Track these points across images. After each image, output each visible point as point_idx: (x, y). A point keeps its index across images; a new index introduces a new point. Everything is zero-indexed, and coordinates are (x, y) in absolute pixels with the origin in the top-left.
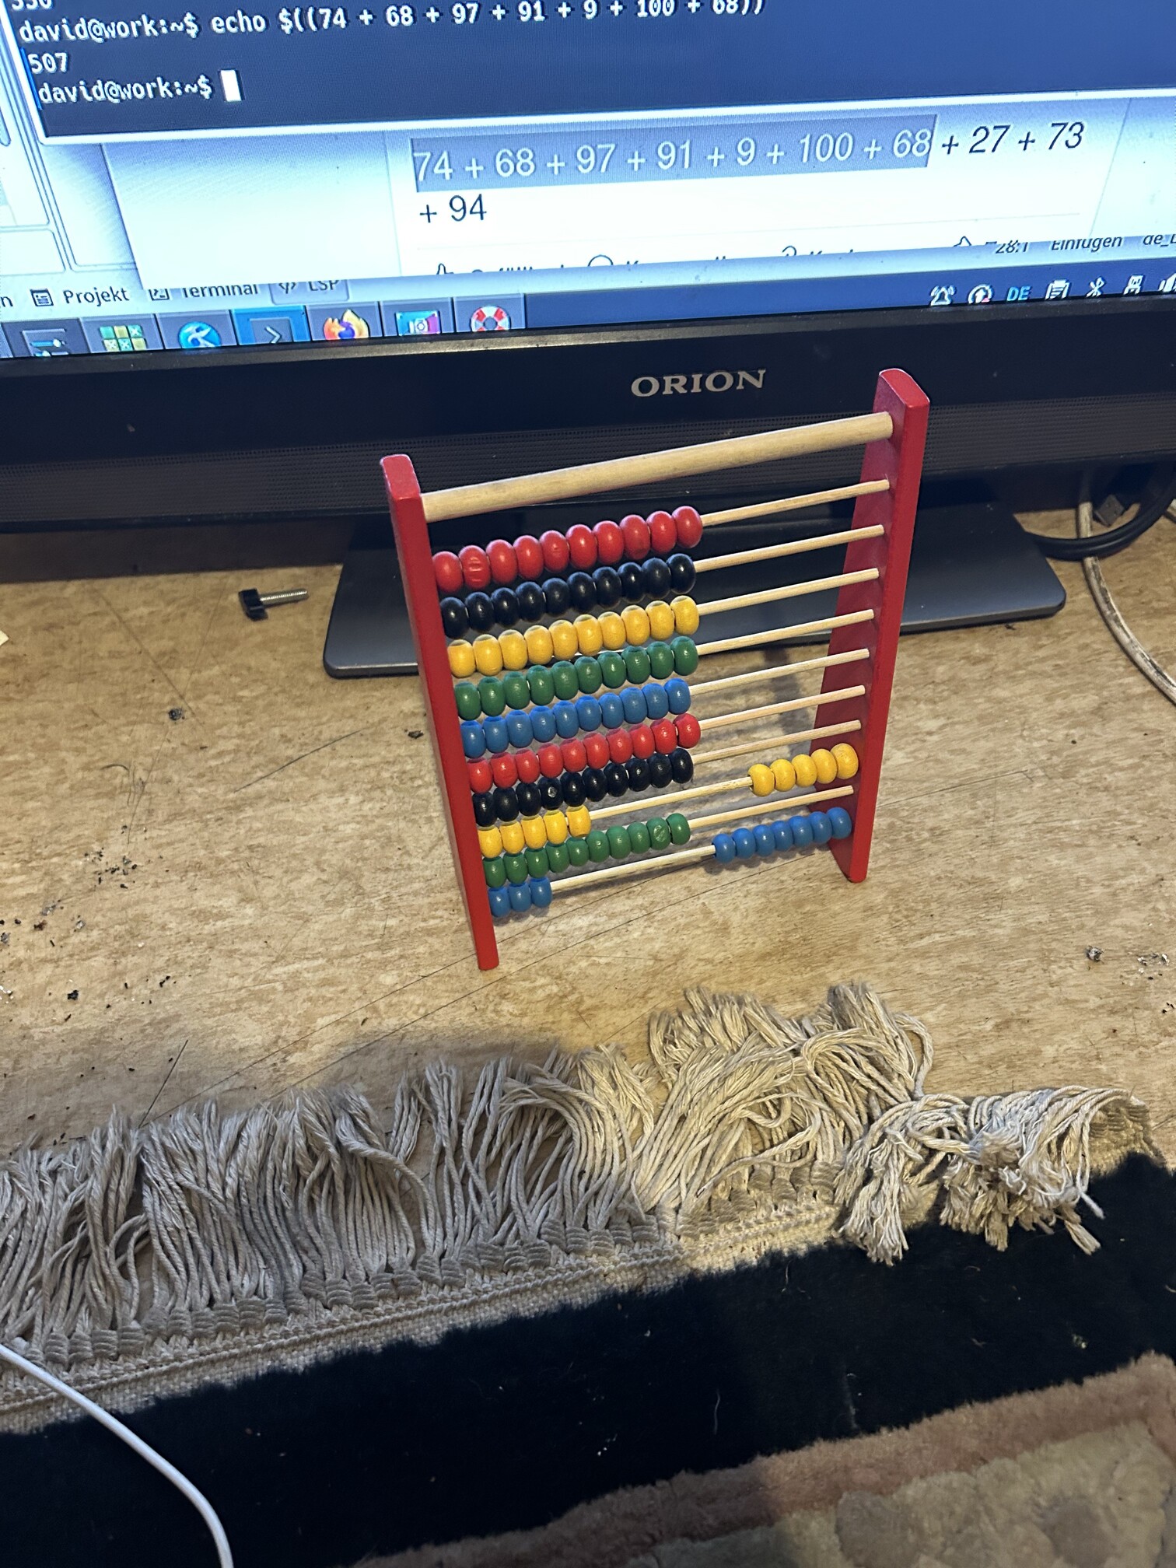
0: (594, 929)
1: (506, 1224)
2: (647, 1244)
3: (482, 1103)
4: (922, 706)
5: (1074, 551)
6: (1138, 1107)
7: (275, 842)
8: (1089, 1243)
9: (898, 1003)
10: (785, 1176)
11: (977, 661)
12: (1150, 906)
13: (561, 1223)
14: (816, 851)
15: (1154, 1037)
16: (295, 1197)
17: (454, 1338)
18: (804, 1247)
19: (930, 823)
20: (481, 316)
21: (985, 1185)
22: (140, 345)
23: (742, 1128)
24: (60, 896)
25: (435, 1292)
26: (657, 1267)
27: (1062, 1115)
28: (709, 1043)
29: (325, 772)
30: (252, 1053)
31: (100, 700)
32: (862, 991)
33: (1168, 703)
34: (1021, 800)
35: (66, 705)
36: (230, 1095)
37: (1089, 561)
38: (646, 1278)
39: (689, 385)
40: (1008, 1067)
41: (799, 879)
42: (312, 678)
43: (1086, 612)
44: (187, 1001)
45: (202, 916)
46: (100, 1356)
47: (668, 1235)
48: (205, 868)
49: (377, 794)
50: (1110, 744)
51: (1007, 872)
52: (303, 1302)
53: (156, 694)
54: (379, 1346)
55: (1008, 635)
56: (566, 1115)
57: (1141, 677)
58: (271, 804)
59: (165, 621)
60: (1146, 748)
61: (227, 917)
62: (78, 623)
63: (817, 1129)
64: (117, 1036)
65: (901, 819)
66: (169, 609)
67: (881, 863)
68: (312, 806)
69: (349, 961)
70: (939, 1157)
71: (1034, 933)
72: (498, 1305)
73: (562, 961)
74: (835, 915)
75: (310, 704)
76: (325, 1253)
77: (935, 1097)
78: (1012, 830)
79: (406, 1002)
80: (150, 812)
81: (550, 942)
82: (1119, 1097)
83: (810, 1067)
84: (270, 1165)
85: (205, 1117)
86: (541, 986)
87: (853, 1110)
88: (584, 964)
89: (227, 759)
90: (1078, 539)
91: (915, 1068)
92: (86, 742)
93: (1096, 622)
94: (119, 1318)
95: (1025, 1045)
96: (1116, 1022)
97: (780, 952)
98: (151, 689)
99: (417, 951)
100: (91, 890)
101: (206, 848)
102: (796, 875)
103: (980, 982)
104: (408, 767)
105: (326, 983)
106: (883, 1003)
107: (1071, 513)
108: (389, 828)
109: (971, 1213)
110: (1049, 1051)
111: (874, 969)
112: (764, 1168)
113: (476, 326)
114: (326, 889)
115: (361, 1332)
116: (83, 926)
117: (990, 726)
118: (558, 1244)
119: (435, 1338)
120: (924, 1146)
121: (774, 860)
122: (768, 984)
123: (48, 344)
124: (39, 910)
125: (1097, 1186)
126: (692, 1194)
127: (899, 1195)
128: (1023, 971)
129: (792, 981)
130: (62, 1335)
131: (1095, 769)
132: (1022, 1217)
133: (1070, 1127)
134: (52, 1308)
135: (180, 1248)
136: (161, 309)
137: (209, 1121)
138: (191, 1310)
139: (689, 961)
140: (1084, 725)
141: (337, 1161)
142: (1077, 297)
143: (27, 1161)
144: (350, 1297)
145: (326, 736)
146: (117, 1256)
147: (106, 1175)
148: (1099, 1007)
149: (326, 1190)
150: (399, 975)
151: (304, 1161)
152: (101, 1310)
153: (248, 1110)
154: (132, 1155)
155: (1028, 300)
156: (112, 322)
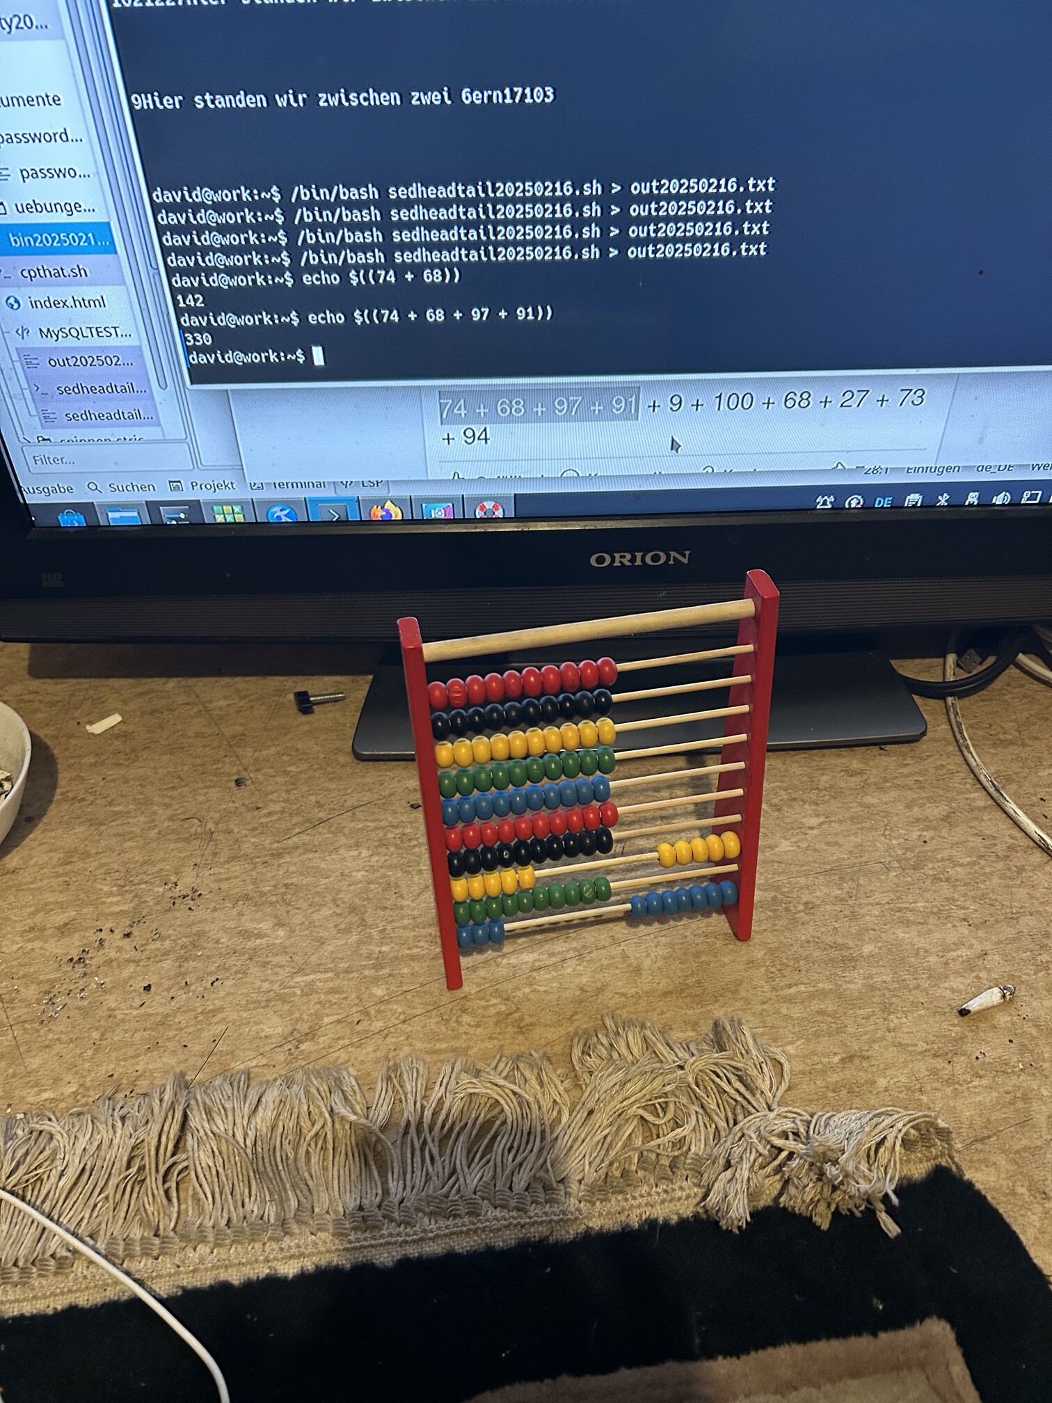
0: (537, 964)
1: (450, 1182)
2: (556, 1205)
3: (441, 1091)
4: (807, 806)
5: (938, 691)
6: (943, 1128)
7: (304, 882)
8: (891, 1227)
9: (766, 1037)
10: (666, 1162)
11: (853, 774)
12: (974, 975)
13: (492, 1183)
14: (714, 915)
15: (968, 1077)
16: (296, 1150)
17: (405, 1264)
18: (675, 1218)
19: (805, 898)
20: (483, 508)
21: (814, 1177)
22: (240, 518)
23: (635, 1123)
24: (144, 914)
25: (393, 1228)
26: (561, 1224)
27: (880, 1128)
28: (615, 1056)
29: (346, 831)
30: (273, 1040)
31: (186, 768)
32: (737, 1024)
33: (1005, 815)
34: (878, 884)
35: (160, 771)
36: (257, 1069)
37: (950, 700)
38: (552, 1231)
39: (633, 560)
40: (848, 1092)
41: (699, 936)
42: (343, 759)
43: (945, 739)
44: (231, 998)
45: (247, 935)
46: (146, 1253)
47: (572, 1199)
48: (251, 899)
49: (383, 850)
50: (953, 845)
51: (862, 940)
52: (295, 1228)
53: (228, 766)
54: (348, 1266)
55: (880, 755)
56: (502, 1102)
57: (986, 794)
58: (305, 853)
59: (238, 712)
60: (982, 850)
61: (265, 936)
62: (175, 710)
63: (691, 1128)
64: (177, 1020)
65: (783, 894)
66: (242, 703)
67: (763, 927)
68: (334, 856)
69: (351, 976)
70: (784, 1154)
71: (879, 990)
72: (439, 1242)
73: (510, 987)
74: (725, 965)
75: (340, 778)
76: (315, 1194)
77: (786, 1110)
78: (870, 908)
79: (391, 1010)
80: (215, 854)
81: (503, 972)
82: (928, 1119)
83: (691, 1079)
84: (281, 1124)
85: (235, 1084)
86: (493, 1005)
87: (723, 1116)
88: (527, 990)
89: (275, 818)
90: (944, 682)
91: (774, 1087)
92: (172, 799)
93: (952, 748)
94: (161, 1227)
95: (863, 1076)
96: (939, 1063)
97: (679, 991)
98: (224, 762)
99: (402, 971)
100: (167, 910)
101: (254, 883)
102: (697, 932)
103: (833, 1025)
104: (408, 831)
105: (333, 991)
106: (754, 1036)
107: (940, 660)
108: (390, 876)
109: (802, 1198)
110: (882, 1082)
111: (751, 1009)
112: (650, 1154)
113: (479, 514)
114: (340, 920)
115: (337, 1253)
116: (159, 937)
117: (859, 826)
118: (488, 1199)
119: (391, 1263)
120: (772, 1146)
121: (680, 919)
122: (668, 1015)
123: (177, 516)
124: (128, 923)
125: (906, 1189)
126: (592, 1170)
127: (749, 1180)
128: (868, 1018)
129: (686, 1014)
130: (119, 1237)
131: (940, 864)
132: (841, 1203)
133: (885, 1137)
134: (114, 1217)
135: (209, 1180)
136: (257, 495)
137: (239, 1087)
138: (213, 1227)
139: (608, 994)
140: (935, 829)
141: (330, 1124)
142: (928, 507)
143: (105, 1108)
144: (330, 1226)
145: (349, 804)
146: (164, 1182)
147: (161, 1120)
148: (925, 1051)
149: (319, 1146)
150: (387, 989)
151: (305, 1123)
152: (149, 1221)
153: (267, 1082)
154: (181, 1108)
155: (891, 507)
156: (222, 503)
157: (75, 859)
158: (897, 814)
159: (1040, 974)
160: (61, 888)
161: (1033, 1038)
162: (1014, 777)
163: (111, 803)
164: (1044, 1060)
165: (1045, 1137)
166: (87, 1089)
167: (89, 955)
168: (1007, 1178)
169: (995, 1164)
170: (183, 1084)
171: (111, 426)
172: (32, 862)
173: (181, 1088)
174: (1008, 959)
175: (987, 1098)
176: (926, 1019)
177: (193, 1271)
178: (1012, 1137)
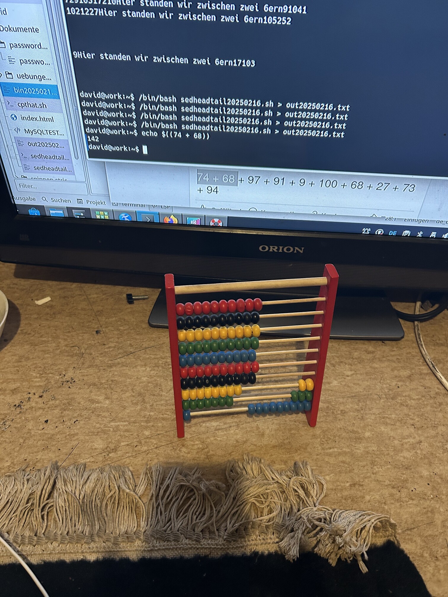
0: (218, 427)
1: (168, 525)
2: (213, 541)
3: (169, 481)
4: (347, 366)
5: (411, 318)
6: (393, 523)
7: (120, 380)
8: (364, 568)
9: (317, 471)
11: (369, 353)
13: (186, 527)
14: (300, 413)
15: (407, 499)
16: (102, 502)
17: (143, 561)
18: (267, 552)
19: (342, 408)
20: (213, 221)
21: (331, 542)
22: (107, 217)
24: (49, 387)
26: (215, 549)
27: (363, 521)
29: (141, 358)
30: (98, 451)
31: (76, 324)
32: (305, 464)
33: (436, 378)
34: (375, 405)
35: (64, 324)
36: (89, 463)
37: (416, 323)
38: (211, 553)
39: (278, 249)
40: (352, 501)
42: (144, 326)
43: (412, 341)
44: (81, 429)
45: (93, 401)
46: (30, 543)
47: (221, 538)
48: (96, 385)
49: (156, 368)
50: (411, 390)
51: (365, 430)
52: (97, 539)
53: (93, 324)
54: (118, 559)
55: (382, 345)
57: (428, 367)
58: (122, 367)
59: (101, 301)
60: (424, 393)
61: (100, 403)
62: (74, 297)
63: (279, 511)
64: (57, 437)
65: (332, 405)
66: (104, 296)
67: (321, 420)
68: (135, 369)
69: (136, 425)
70: (319, 528)
71: (371, 454)
72: (160, 552)
73: (205, 437)
74: (301, 436)
75: (141, 334)
76: (107, 524)
77: (322, 507)
78: (370, 415)
79: (151, 442)
80: (83, 364)
81: (203, 429)
82: (386, 519)
84: (96, 490)
85: (78, 469)
86: (197, 444)
88: (212, 439)
89: (111, 350)
90: (414, 314)
91: (318, 495)
92: (68, 337)
93: (415, 345)
94: (38, 532)
95: (359, 494)
96: (394, 491)
97: (279, 446)
98: (92, 322)
99: (158, 425)
100: (59, 387)
101: (98, 378)
102: (291, 419)
103: (348, 468)
105: (127, 431)
106: (312, 470)
107: (414, 304)
108: (158, 381)
109: (325, 550)
110: (368, 498)
111: (312, 457)
113: (212, 224)
114: (133, 399)
115: (113, 553)
116: (54, 398)
117: (369, 377)
118: (183, 534)
119: (137, 560)
120: (313, 524)
122: (274, 456)
123: (80, 214)
124: (42, 391)
125: (373, 551)
126: (232, 526)
127: (301, 538)
128: (364, 467)
129: (282, 457)
130: (20, 534)
131: (404, 398)
132: (342, 555)
133: (365, 526)
134: (18, 524)
135: (62, 513)
136: (115, 208)
137: (80, 471)
138: (61, 534)
139: (248, 444)
140: (403, 381)
141: (117, 493)
142: (413, 236)
143: (20, 475)
144: (112, 540)
145: (144, 346)
146: (42, 512)
147: (43, 483)
148: (389, 485)
149: (112, 502)
150: (151, 432)
151: (107, 491)
152: (33, 529)
153: (93, 470)
154: (53, 478)
155: (396, 236)
156: (100, 210)
157: (23, 360)
158: (387, 373)
159: (445, 454)
160: (15, 373)
161: (439, 484)
162: (442, 361)
163: (41, 336)
164: (443, 495)
165: (439, 531)
166: (15, 465)
167: (24, 404)
168: (420, 549)
169: (415, 541)
170: (56, 467)
171: (53, 173)
172: (4, 360)
173: (54, 469)
174: (431, 445)
175: (415, 510)
176: (390, 470)
177: (50, 554)
178: (425, 530)
